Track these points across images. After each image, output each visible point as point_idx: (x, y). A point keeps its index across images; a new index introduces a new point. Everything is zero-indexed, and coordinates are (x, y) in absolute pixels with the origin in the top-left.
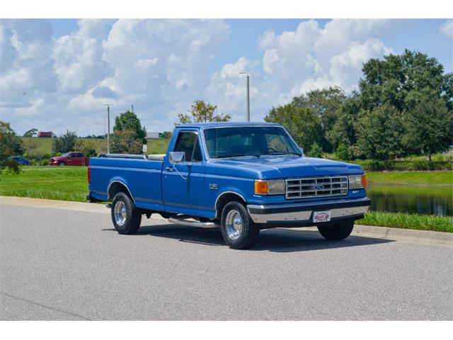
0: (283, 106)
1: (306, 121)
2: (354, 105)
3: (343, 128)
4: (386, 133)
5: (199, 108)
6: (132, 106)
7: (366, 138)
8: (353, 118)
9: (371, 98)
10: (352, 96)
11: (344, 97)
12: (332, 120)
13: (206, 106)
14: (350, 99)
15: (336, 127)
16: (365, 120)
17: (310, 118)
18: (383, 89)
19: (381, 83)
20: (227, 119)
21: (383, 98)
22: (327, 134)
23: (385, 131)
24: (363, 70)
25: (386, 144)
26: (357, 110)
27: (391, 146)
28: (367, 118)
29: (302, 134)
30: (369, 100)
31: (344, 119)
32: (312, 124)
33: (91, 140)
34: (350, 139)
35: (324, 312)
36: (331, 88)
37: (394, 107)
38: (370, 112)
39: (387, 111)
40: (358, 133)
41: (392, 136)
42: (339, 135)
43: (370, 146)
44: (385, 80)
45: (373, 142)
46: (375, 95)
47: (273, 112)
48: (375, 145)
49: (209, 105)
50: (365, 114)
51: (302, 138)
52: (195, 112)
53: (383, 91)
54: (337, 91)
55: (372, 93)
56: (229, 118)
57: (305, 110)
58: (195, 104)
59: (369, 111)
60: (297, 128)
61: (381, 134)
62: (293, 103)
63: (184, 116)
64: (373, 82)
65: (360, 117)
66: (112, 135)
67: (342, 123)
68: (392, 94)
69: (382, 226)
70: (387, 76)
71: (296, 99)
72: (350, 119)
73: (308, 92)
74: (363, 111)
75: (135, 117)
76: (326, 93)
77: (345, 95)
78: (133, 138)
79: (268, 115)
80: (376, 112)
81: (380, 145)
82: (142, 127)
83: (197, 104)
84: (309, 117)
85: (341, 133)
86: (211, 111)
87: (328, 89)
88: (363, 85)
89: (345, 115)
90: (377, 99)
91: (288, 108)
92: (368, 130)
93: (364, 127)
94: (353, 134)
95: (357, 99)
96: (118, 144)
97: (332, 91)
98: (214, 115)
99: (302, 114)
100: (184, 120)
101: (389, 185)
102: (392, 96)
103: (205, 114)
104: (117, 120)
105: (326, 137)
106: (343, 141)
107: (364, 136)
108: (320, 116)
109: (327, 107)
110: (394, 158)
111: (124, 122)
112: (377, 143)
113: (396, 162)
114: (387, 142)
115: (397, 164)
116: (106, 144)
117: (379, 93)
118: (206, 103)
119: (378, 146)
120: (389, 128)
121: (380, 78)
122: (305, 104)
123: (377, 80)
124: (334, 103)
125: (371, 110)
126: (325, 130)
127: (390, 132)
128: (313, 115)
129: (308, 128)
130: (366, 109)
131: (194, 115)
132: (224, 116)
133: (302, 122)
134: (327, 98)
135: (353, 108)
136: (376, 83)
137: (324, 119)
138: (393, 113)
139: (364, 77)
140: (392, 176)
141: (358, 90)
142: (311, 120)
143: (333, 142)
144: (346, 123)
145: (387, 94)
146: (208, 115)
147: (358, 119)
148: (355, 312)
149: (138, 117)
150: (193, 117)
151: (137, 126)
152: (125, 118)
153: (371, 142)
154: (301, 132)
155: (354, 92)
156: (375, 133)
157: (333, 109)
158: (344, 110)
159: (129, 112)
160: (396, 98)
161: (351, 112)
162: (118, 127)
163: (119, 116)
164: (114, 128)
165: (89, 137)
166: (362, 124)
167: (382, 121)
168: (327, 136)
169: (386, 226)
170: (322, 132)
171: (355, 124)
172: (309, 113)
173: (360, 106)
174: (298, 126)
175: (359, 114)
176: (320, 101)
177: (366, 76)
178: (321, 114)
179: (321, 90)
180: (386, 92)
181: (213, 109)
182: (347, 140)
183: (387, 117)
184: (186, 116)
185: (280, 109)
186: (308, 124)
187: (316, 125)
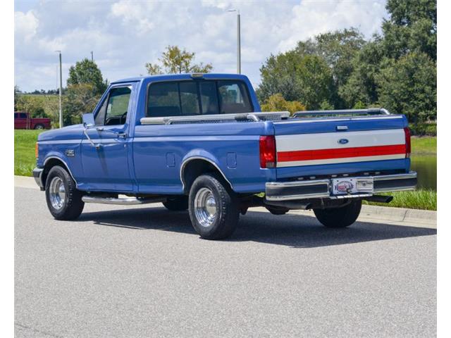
0: (284, 53)
1: (314, 72)
2: (375, 52)
3: (361, 81)
4: (415, 88)
5: (171, 56)
6: (92, 53)
7: (389, 94)
8: (373, 69)
9: (397, 42)
10: (373, 40)
11: (363, 42)
12: (348, 71)
13: (181, 52)
14: (369, 44)
15: (352, 80)
16: (388, 72)
17: (319, 68)
18: (413, 32)
19: (410, 24)
20: (209, 70)
21: (412, 43)
22: (341, 89)
23: (414, 85)
24: (387, 8)
25: (416, 102)
26: (379, 59)
27: (421, 104)
28: (391, 69)
29: (308, 89)
30: (394, 46)
31: (362, 71)
32: (321, 76)
33: (37, 96)
34: (370, 96)
35: (316, 315)
36: (346, 30)
37: (425, 55)
38: (396, 62)
39: (417, 60)
40: (380, 88)
41: (423, 91)
42: (356, 90)
43: (395, 105)
44: (415, 20)
45: (399, 99)
46: (401, 39)
47: (271, 61)
48: (402, 103)
49: (184, 52)
50: (389, 63)
51: (308, 94)
52: (167, 61)
53: (411, 35)
54: (354, 34)
55: (398, 37)
56: (211, 68)
57: (312, 59)
58: (167, 51)
59: (394, 60)
60: (301, 82)
61: (410, 89)
62: (297, 48)
63: (153, 66)
64: (399, 22)
65: (383, 67)
66: (66, 90)
67: (359, 74)
68: (424, 38)
69: (399, 207)
70: (418, 14)
71: (301, 44)
72: (370, 70)
73: (317, 35)
74: (386, 60)
75: (95, 67)
76: (340, 36)
77: (364, 39)
78: (91, 94)
79: (265, 65)
80: (403, 61)
81: (409, 103)
82: (104, 79)
83: (171, 51)
84: (317, 67)
85: (358, 88)
86: (187, 60)
87: (342, 32)
88: (387, 27)
89: (364, 65)
90: (405, 45)
91: (291, 56)
92: (392, 84)
93: (387, 81)
94: (374, 89)
95: (379, 44)
96: (72, 102)
97: (347, 34)
98: (191, 65)
99: (308, 63)
100: (152, 70)
101: (418, 154)
102: (424, 40)
103: (180, 64)
104: (72, 70)
105: (339, 93)
106: (361, 98)
107: (388, 92)
108: (331, 66)
109: (341, 54)
110: (426, 120)
111: (81, 74)
112: (405, 100)
113: (428, 125)
114: (416, 99)
115: (429, 128)
116: (58, 102)
117: (407, 36)
118: (181, 50)
119: (405, 104)
120: (419, 82)
121: (408, 18)
122: (313, 50)
123: (404, 20)
124: (349, 50)
125: (397, 58)
126: (337, 84)
127: (420, 86)
128: (323, 65)
129: (317, 82)
130: (390, 57)
131: (166, 64)
132: (204, 65)
133: (308, 73)
134: (341, 43)
135: (374, 57)
136: (404, 24)
137: (337, 70)
138: (424, 62)
139: (388, 16)
140: (423, 143)
141: (381, 34)
142: (320, 71)
143: (348, 100)
144: (365, 76)
145: (417, 37)
146: (183, 64)
147: (380, 70)
148: (355, 315)
149: (98, 67)
150: (164, 67)
151: (98, 78)
152: (82, 67)
153: (396, 100)
154: (307, 86)
155: (375, 35)
156: (402, 87)
157: (348, 57)
158: (362, 58)
159: (87, 61)
160: (428, 43)
161: (371, 62)
162: (74, 80)
163: (75, 65)
164: (68, 81)
165: (37, 93)
166: (384, 77)
167: (411, 73)
168: (341, 91)
169: (404, 207)
170: (334, 88)
171: (376, 76)
172: (316, 62)
173: (383, 54)
174: (304, 79)
175: (382, 63)
176: (331, 46)
177: (390, 15)
178: (333, 63)
179: (333, 33)
180: (416, 35)
181: (190, 57)
182: (366, 96)
183: (417, 68)
184: (156, 66)
185: (281, 57)
186: (316, 76)
187: (327, 77)
